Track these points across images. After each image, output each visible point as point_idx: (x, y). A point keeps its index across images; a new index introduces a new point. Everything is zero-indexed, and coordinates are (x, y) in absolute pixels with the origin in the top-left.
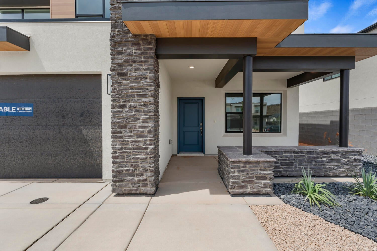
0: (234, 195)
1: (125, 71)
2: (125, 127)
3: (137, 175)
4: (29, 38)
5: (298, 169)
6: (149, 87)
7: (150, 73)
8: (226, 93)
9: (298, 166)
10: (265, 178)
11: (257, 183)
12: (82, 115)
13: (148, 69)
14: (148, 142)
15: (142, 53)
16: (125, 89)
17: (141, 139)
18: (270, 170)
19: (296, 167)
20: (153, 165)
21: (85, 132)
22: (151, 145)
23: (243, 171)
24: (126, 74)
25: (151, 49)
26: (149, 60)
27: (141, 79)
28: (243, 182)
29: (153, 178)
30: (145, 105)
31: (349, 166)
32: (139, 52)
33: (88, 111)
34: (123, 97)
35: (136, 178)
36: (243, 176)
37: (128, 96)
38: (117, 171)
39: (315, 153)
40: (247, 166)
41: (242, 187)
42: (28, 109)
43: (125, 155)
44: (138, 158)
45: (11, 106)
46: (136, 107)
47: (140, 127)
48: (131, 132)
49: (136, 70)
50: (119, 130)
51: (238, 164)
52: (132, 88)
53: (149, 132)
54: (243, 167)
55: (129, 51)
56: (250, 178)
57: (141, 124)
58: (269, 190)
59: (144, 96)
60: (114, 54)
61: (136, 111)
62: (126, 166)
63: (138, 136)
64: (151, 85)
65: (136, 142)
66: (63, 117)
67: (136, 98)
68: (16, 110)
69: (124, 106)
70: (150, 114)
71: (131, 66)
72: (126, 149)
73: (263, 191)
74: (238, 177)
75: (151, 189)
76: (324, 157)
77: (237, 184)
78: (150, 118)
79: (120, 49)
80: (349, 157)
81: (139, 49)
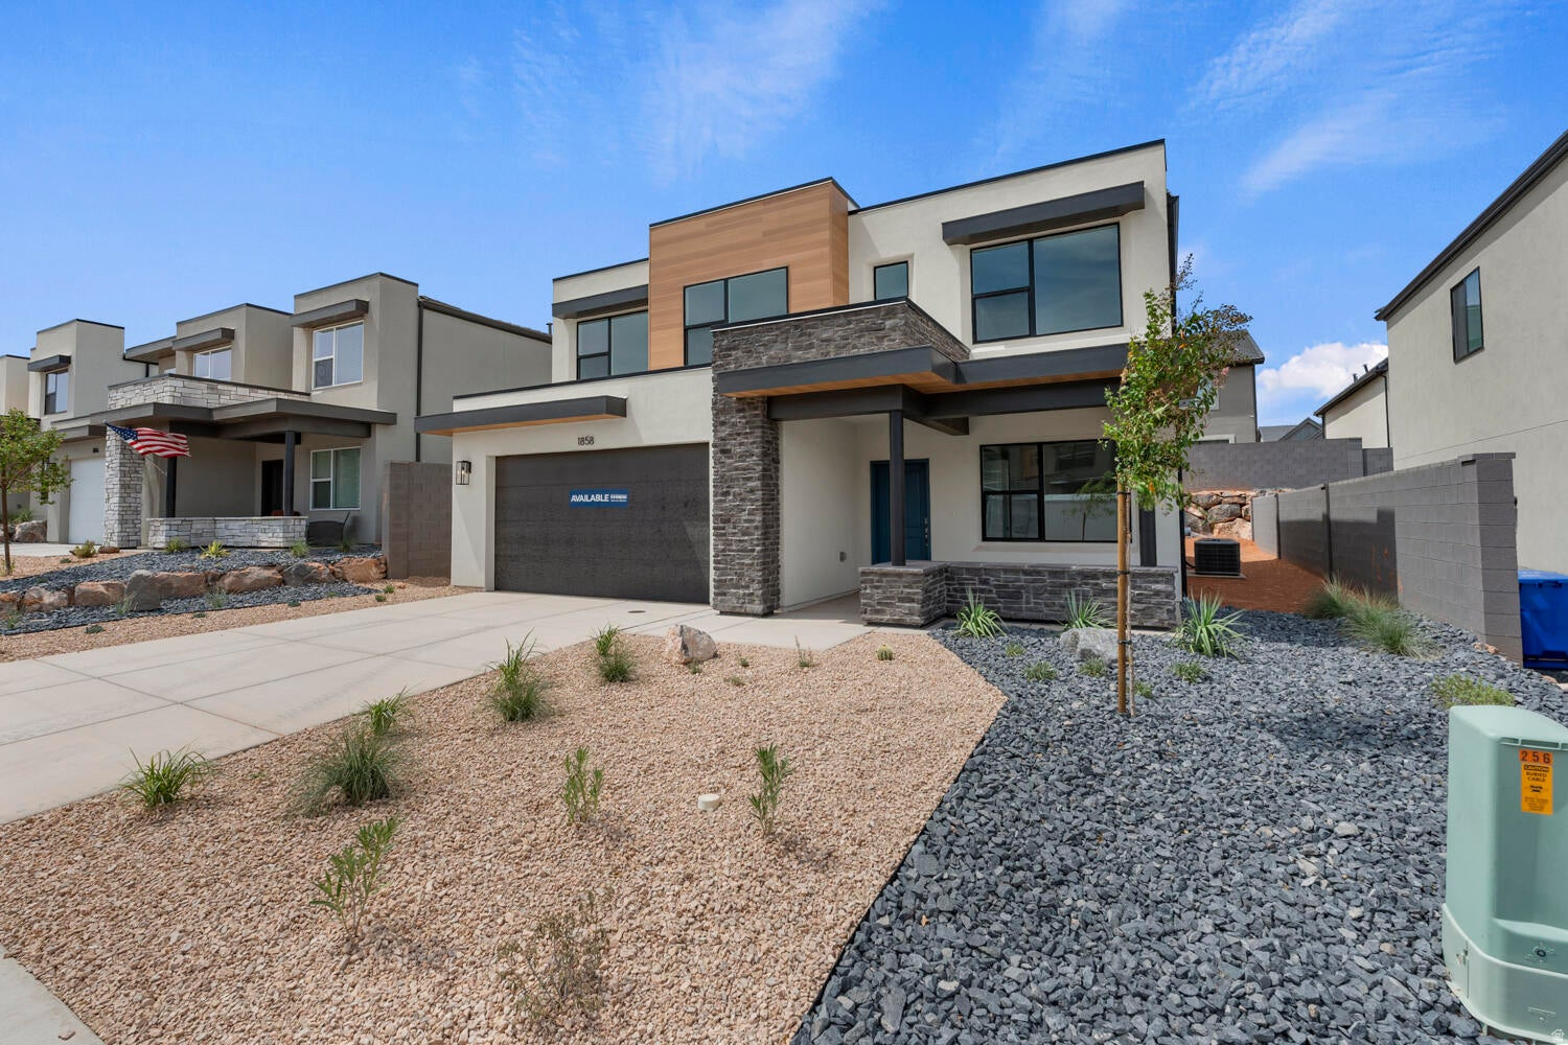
0: (870, 623)
1: (729, 447)
2: (728, 521)
3: (743, 587)
4: (625, 400)
5: (1032, 605)
6: (755, 467)
7: (757, 448)
8: (981, 446)
9: (1032, 600)
10: (913, 601)
11: (900, 607)
12: (686, 505)
13: (754, 443)
14: (755, 542)
15: (747, 423)
16: (729, 471)
17: (746, 538)
18: (917, 587)
19: (1028, 602)
20: (760, 573)
21: (689, 530)
22: (758, 546)
23: (877, 587)
24: (729, 451)
25: (757, 415)
26: (756, 430)
27: (747, 457)
28: (879, 604)
29: (761, 591)
30: (752, 491)
31: (1144, 605)
32: (744, 421)
33: (694, 499)
34: (726, 481)
35: (741, 592)
36: (878, 594)
37: (732, 480)
38: (719, 581)
39: (1066, 575)
40: (884, 579)
41: (877, 612)
42: (622, 498)
43: (728, 558)
44: (743, 564)
45: (603, 493)
46: (740, 494)
47: (746, 521)
48: (735, 528)
49: (741, 444)
50: (721, 525)
51: (871, 577)
52: (736, 469)
53: (756, 528)
54: (878, 582)
55: (733, 420)
56: (888, 598)
57: (747, 517)
58: (917, 619)
59: (749, 479)
60: (718, 424)
61: (742, 500)
62: (729, 575)
63: (744, 535)
64: (758, 465)
65: (740, 541)
66: (663, 508)
67: (741, 482)
68: (610, 499)
69: (726, 494)
70: (757, 504)
71: (735, 439)
72: (730, 550)
73: (908, 619)
74: (871, 597)
75: (758, 608)
76: (1087, 584)
77: (870, 606)
78: (757, 509)
79: (722, 419)
80: (1143, 585)
81: (744, 417)
